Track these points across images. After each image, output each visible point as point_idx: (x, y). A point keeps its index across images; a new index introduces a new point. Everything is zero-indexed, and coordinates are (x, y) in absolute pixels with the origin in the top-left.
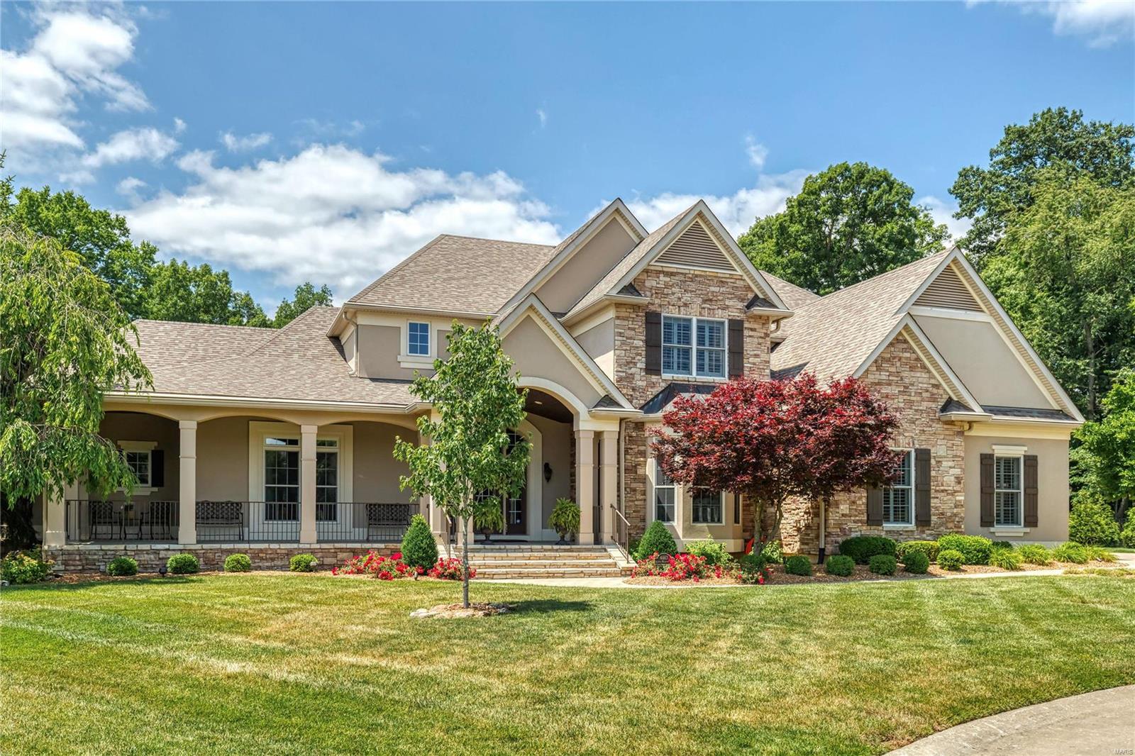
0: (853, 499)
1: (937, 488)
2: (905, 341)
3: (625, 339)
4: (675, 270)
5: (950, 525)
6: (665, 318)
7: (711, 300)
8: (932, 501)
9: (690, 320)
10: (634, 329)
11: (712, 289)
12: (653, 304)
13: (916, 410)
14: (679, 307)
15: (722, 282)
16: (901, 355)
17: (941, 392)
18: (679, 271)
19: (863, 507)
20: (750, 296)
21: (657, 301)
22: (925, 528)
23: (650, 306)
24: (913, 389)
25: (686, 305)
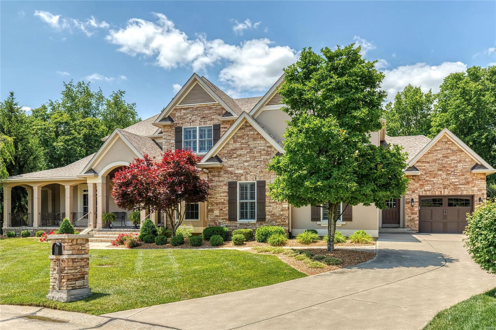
0: (221, 208)
1: (270, 201)
2: (251, 126)
3: (167, 140)
4: (188, 107)
5: (280, 220)
6: (185, 129)
7: (205, 117)
8: (266, 208)
9: (196, 128)
10: (170, 136)
11: (206, 112)
12: (179, 124)
13: (257, 161)
14: (190, 123)
15: (210, 108)
16: (248, 133)
17: (273, 150)
18: (189, 107)
19: (227, 212)
20: (224, 112)
21: (180, 122)
22: (262, 222)
23: (178, 125)
24: (255, 150)
25: (193, 121)
